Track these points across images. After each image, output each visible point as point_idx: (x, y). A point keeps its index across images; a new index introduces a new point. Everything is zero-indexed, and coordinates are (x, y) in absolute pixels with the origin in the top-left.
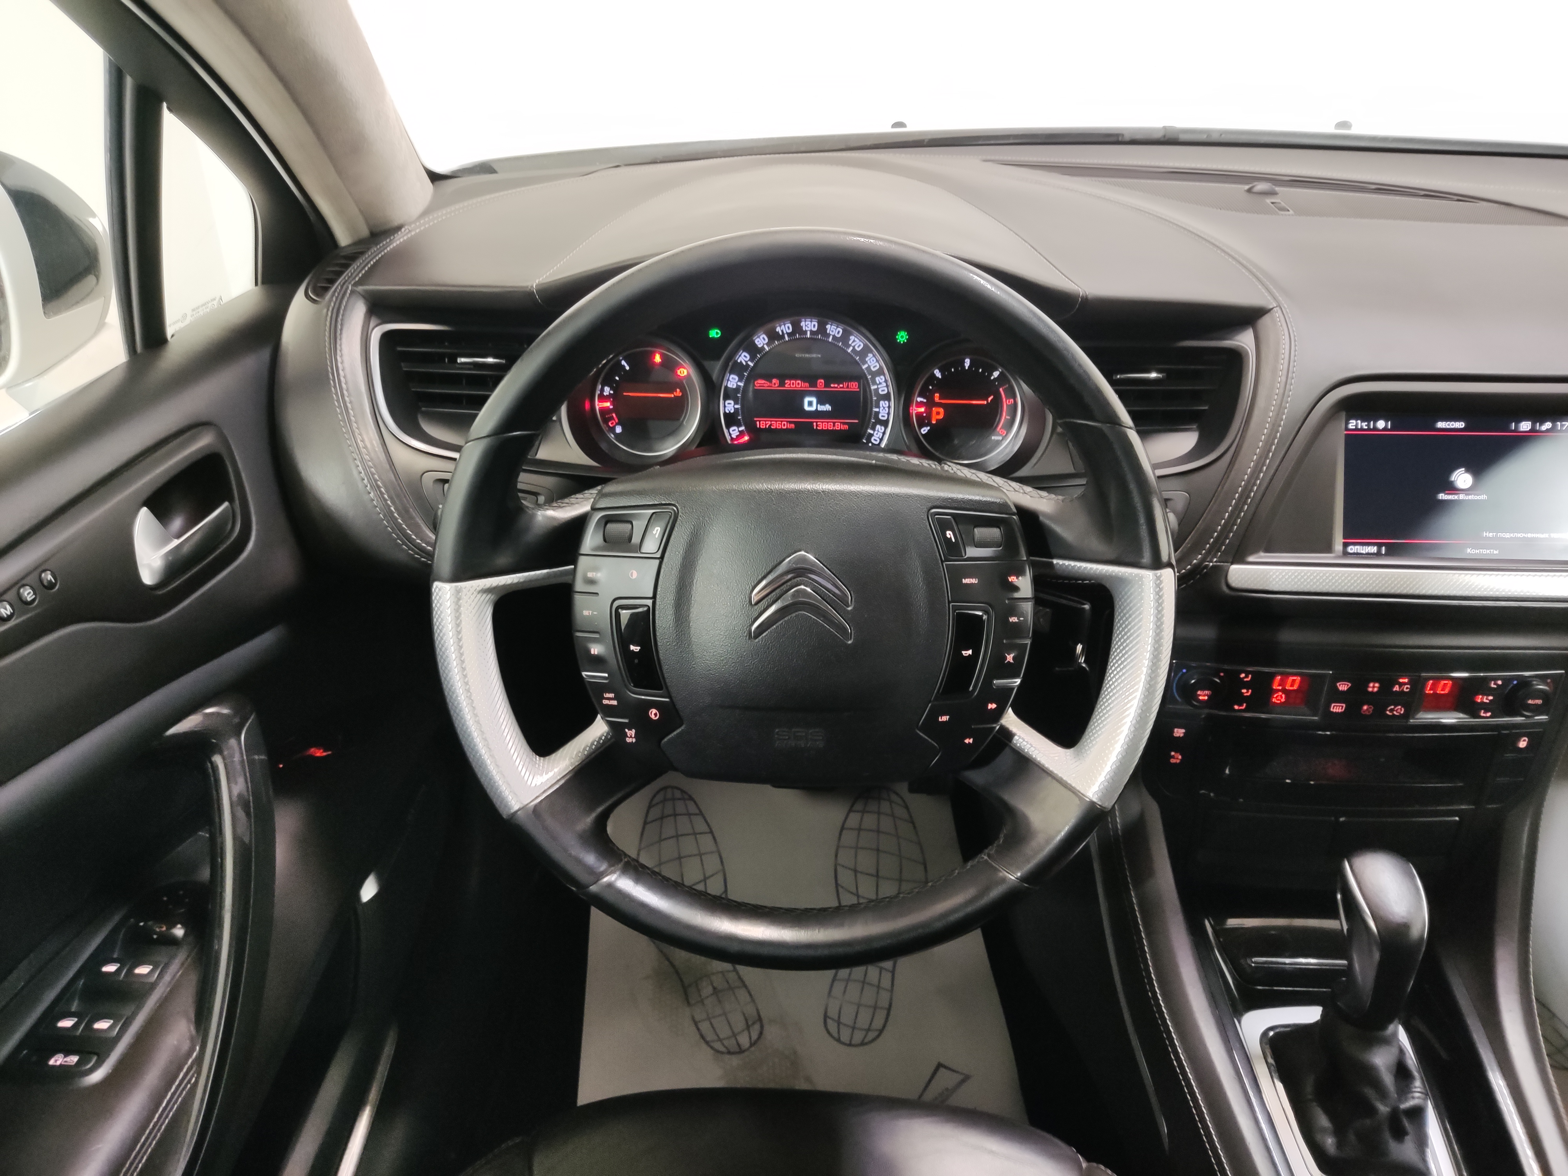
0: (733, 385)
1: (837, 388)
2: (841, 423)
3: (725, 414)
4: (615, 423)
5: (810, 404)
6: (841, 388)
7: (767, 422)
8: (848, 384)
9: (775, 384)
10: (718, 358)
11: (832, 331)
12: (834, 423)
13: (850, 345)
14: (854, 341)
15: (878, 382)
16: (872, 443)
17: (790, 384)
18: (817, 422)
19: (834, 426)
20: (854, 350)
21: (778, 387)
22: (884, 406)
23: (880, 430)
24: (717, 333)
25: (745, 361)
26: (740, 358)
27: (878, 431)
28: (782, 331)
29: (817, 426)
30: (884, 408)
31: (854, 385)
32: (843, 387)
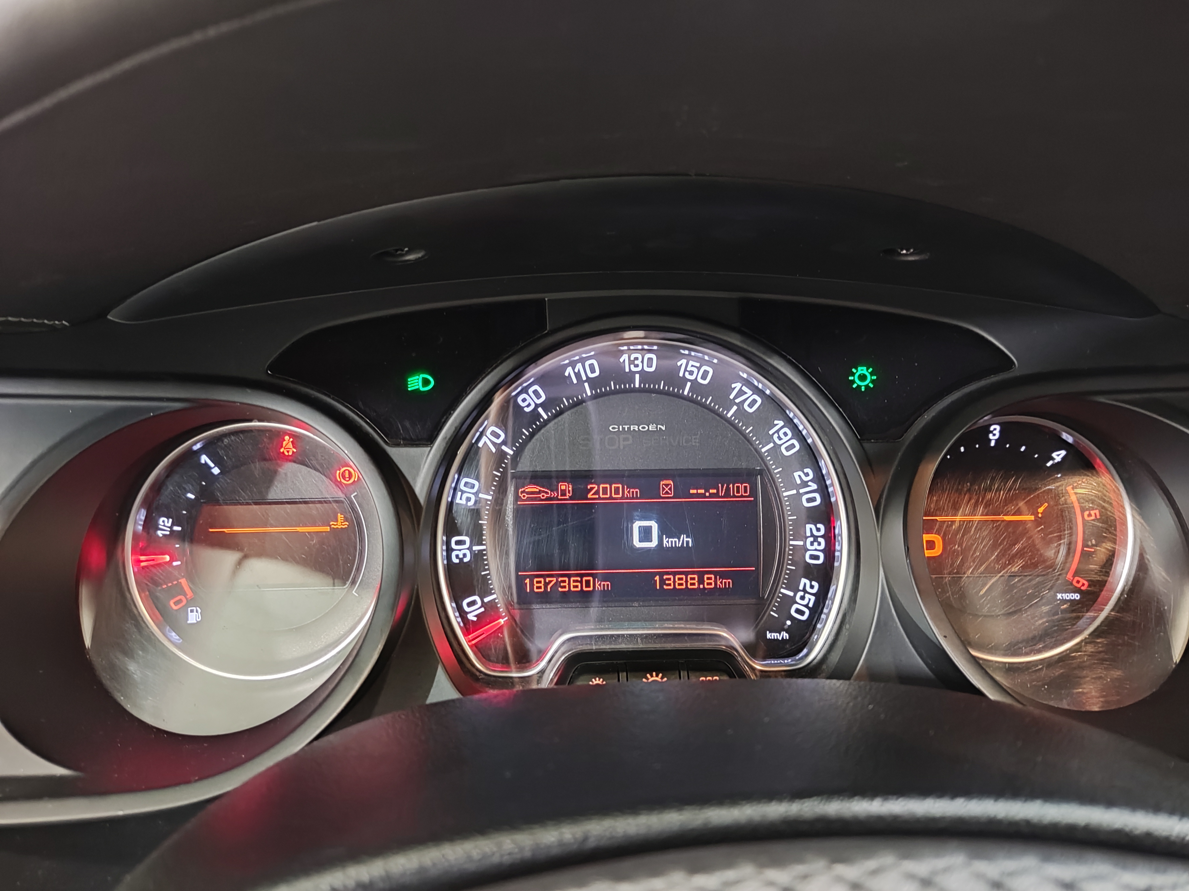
0: (468, 499)
1: (703, 496)
2: (715, 573)
3: (450, 567)
4: (185, 602)
5: (646, 534)
6: (712, 495)
7: (548, 580)
8: (728, 489)
9: (563, 493)
10: (430, 440)
11: (691, 373)
12: (701, 575)
13: (732, 403)
14: (741, 393)
15: (799, 481)
16: (792, 619)
17: (597, 492)
18: (661, 575)
19: (701, 581)
20: (741, 411)
21: (571, 498)
22: (816, 533)
23: (808, 589)
24: (426, 382)
25: (494, 444)
26: (484, 439)
27: (804, 590)
28: (578, 375)
29: (663, 582)
30: (816, 538)
31: (742, 487)
32: (716, 495)
